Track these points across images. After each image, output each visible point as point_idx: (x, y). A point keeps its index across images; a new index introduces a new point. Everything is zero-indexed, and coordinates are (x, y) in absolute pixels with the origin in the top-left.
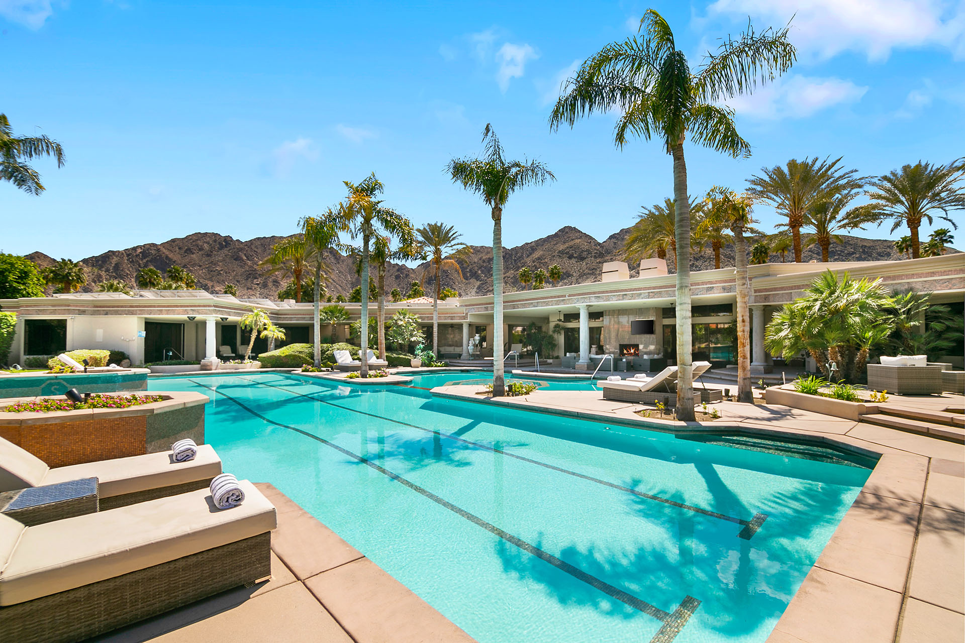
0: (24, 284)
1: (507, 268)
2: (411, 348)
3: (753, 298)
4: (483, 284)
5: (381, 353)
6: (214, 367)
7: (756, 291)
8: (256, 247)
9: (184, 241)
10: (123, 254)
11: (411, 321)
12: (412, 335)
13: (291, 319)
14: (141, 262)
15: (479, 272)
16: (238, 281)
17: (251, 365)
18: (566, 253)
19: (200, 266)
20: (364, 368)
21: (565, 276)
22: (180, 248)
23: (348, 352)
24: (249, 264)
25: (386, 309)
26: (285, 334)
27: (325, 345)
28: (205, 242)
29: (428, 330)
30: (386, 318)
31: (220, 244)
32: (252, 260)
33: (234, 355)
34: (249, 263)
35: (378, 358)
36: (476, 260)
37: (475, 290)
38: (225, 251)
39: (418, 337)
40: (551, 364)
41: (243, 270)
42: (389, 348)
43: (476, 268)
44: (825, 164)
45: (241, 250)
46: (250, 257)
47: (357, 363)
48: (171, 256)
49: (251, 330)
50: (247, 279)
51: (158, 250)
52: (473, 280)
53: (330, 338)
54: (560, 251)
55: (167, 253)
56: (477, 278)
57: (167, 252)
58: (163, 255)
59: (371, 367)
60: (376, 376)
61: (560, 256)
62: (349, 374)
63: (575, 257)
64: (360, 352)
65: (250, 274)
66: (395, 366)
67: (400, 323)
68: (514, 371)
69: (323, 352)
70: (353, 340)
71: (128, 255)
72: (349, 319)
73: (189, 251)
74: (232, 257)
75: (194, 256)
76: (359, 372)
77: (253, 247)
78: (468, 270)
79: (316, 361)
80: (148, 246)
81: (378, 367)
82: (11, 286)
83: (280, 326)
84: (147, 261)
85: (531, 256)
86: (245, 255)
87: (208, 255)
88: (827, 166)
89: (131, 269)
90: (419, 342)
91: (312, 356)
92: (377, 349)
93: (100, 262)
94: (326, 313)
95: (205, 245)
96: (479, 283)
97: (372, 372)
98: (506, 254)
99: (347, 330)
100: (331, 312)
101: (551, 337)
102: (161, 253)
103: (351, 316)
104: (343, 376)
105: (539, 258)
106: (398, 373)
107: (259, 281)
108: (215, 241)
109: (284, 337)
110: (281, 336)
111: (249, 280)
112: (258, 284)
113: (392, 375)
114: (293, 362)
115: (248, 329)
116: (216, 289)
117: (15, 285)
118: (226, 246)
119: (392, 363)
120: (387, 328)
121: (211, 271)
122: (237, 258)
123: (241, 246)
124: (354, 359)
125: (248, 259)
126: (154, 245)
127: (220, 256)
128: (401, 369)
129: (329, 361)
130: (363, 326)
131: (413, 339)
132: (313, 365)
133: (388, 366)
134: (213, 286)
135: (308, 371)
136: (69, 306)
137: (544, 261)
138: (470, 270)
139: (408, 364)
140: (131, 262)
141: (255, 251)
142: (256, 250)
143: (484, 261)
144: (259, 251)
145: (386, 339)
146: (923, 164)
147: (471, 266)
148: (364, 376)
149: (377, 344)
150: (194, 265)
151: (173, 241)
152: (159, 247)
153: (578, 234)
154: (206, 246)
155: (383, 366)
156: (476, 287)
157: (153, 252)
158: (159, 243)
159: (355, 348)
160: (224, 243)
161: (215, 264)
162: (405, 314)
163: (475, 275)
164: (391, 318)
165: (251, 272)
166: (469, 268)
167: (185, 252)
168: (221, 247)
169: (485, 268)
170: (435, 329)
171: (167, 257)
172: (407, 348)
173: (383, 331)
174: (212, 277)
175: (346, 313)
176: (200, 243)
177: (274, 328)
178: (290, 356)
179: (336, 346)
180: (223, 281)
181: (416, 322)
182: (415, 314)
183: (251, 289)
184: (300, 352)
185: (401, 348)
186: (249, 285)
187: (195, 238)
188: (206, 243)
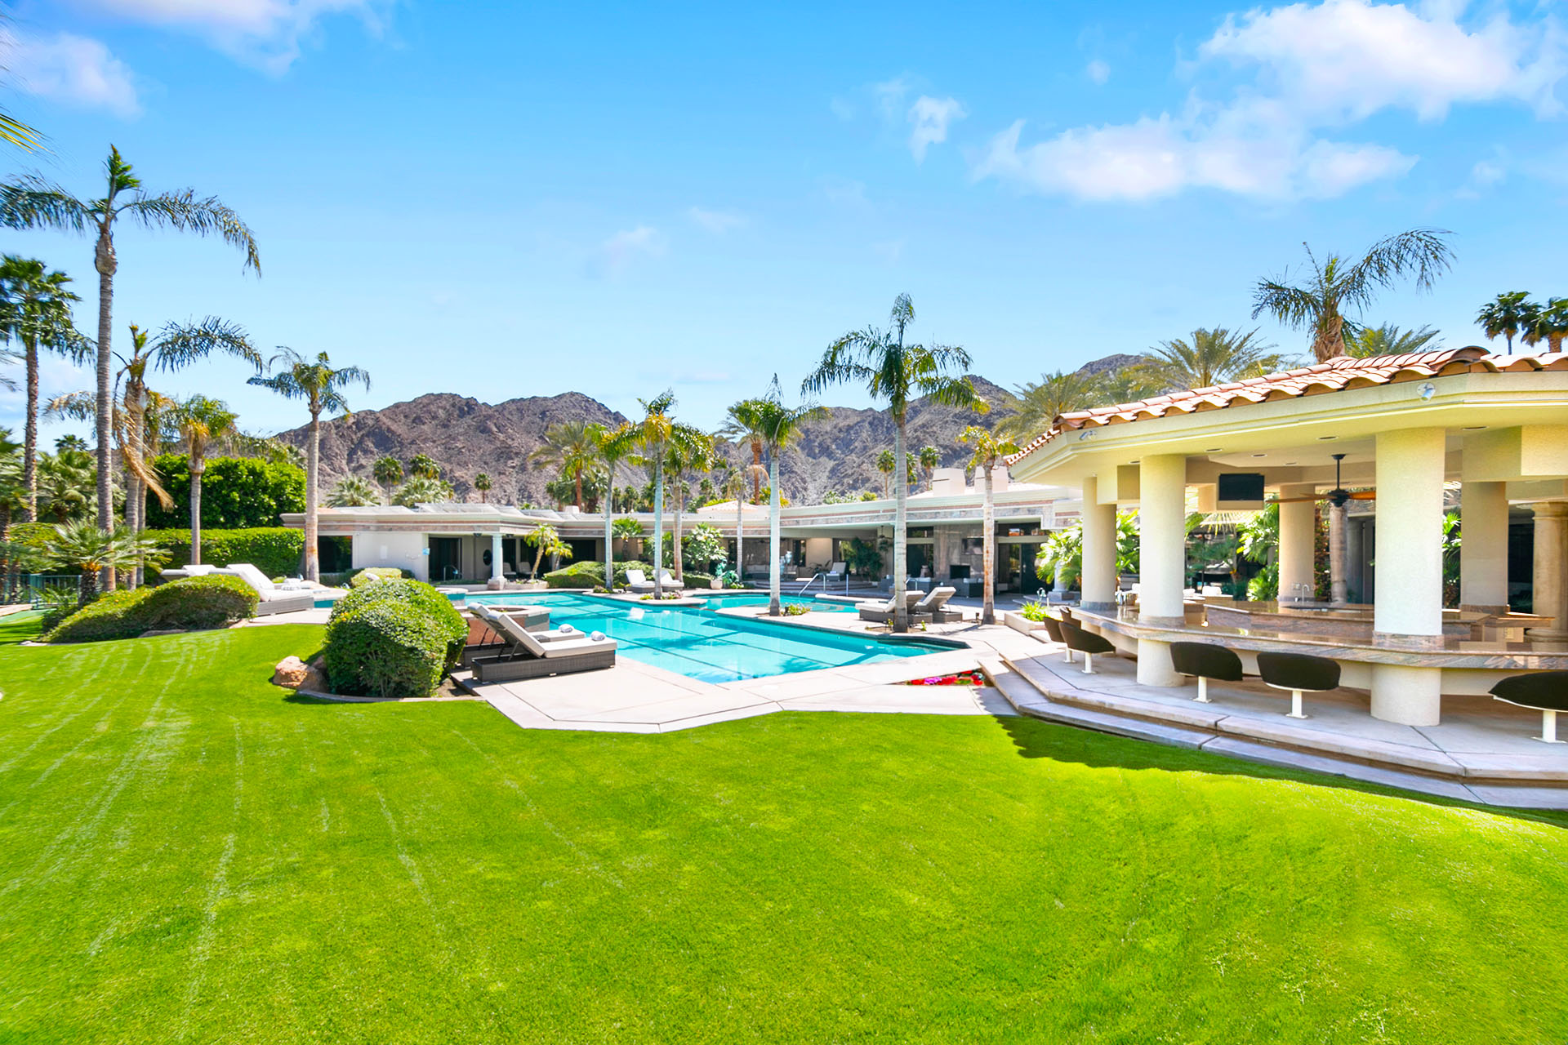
0: (299, 496)
1: (876, 441)
2: (712, 567)
3: (1054, 522)
4: (838, 465)
5: (677, 573)
6: (501, 587)
7: (1057, 514)
8: (510, 413)
9: (412, 407)
10: (330, 425)
11: (712, 536)
12: (712, 552)
13: (577, 532)
14: (354, 437)
15: (834, 447)
16: (486, 463)
17: (538, 586)
18: (965, 418)
19: (434, 442)
20: (657, 590)
21: (963, 453)
22: (406, 417)
23: (641, 572)
24: (501, 438)
25: (684, 522)
26: (573, 551)
27: (616, 564)
28: (439, 407)
29: (731, 545)
30: (684, 533)
31: (461, 409)
32: (505, 432)
33: (514, 573)
34: (501, 436)
35: (674, 578)
36: (829, 429)
37: (827, 474)
38: (468, 420)
39: (721, 554)
40: (876, 587)
41: (493, 447)
42: (687, 567)
43: (829, 440)
44: (1237, 336)
45: (489, 417)
46: (501, 429)
47: (651, 584)
48: (394, 427)
49: (538, 547)
50: (499, 460)
51: (377, 420)
52: (823, 459)
53: (622, 556)
54: (955, 415)
55: (389, 424)
56: (830, 456)
57: (388, 422)
58: (384, 426)
59: (665, 589)
60: (669, 598)
61: (956, 422)
62: (643, 596)
63: (979, 424)
64: (654, 572)
65: (502, 453)
66: (693, 588)
67: (699, 538)
68: (819, 595)
69: (615, 571)
70: (646, 558)
71: (337, 427)
72: (643, 533)
73: (418, 420)
74: (478, 428)
75: (425, 427)
76: (653, 594)
77: (506, 413)
78: (816, 444)
79: (608, 582)
80: (364, 414)
81: (673, 589)
82: (288, 498)
83: (567, 541)
84: (363, 435)
85: (913, 422)
86: (495, 424)
87: (445, 426)
88: (1242, 338)
89: (341, 447)
90: (721, 561)
91: (602, 575)
92: (673, 568)
93: (300, 438)
94: (616, 526)
95: (440, 411)
96: (832, 463)
97: (665, 594)
98: (874, 419)
99: (640, 547)
100: (622, 525)
101: (877, 555)
102: (381, 423)
103: (644, 530)
104: (636, 597)
105: (923, 426)
106: (694, 596)
107: (516, 462)
108: (453, 405)
109: (570, 554)
110: (568, 552)
111: (502, 461)
112: (513, 467)
113: (686, 597)
114: (583, 582)
115: (535, 545)
116: (456, 475)
117: (291, 497)
118: (469, 413)
119: (690, 584)
120: (685, 544)
121: (449, 449)
122: (485, 430)
123: (490, 412)
124: (647, 580)
125: (500, 431)
126: (371, 412)
127: (461, 426)
128: (699, 591)
129: (622, 580)
130: (657, 541)
131: (713, 557)
132: (604, 585)
133: (685, 588)
134: (451, 470)
135: (600, 592)
136: (354, 521)
137: (930, 430)
138: (820, 445)
139: (707, 585)
140: (341, 437)
141: (508, 419)
142: (510, 417)
143: (840, 431)
144: (515, 418)
145: (683, 557)
146: (1388, 327)
147: (820, 438)
148: (657, 598)
149: (672, 562)
150: (425, 441)
151: (397, 406)
152: (378, 415)
153: (986, 386)
154: (441, 413)
155: (678, 588)
156: (829, 469)
157: (370, 422)
158: (377, 409)
159: (650, 567)
160: (466, 409)
161: (454, 439)
162: (705, 529)
163: (826, 451)
164: (690, 533)
165: (503, 450)
166: (818, 441)
167: (414, 421)
168: (462, 414)
169: (842, 440)
170: (740, 546)
171: (389, 429)
172: (707, 568)
173: (680, 547)
174: (451, 456)
175: (639, 527)
176: (433, 408)
177: (559, 543)
178: (579, 575)
179: (628, 564)
180: (465, 462)
181: (718, 538)
182: (717, 528)
183: (504, 474)
184: (590, 571)
185: (701, 567)
186: (501, 468)
187: (426, 401)
188: (441, 407)
